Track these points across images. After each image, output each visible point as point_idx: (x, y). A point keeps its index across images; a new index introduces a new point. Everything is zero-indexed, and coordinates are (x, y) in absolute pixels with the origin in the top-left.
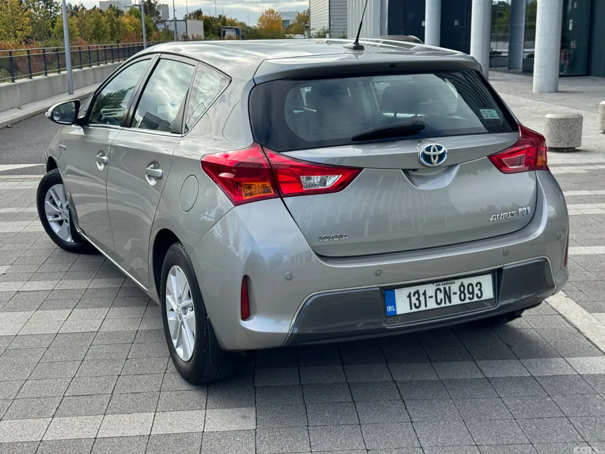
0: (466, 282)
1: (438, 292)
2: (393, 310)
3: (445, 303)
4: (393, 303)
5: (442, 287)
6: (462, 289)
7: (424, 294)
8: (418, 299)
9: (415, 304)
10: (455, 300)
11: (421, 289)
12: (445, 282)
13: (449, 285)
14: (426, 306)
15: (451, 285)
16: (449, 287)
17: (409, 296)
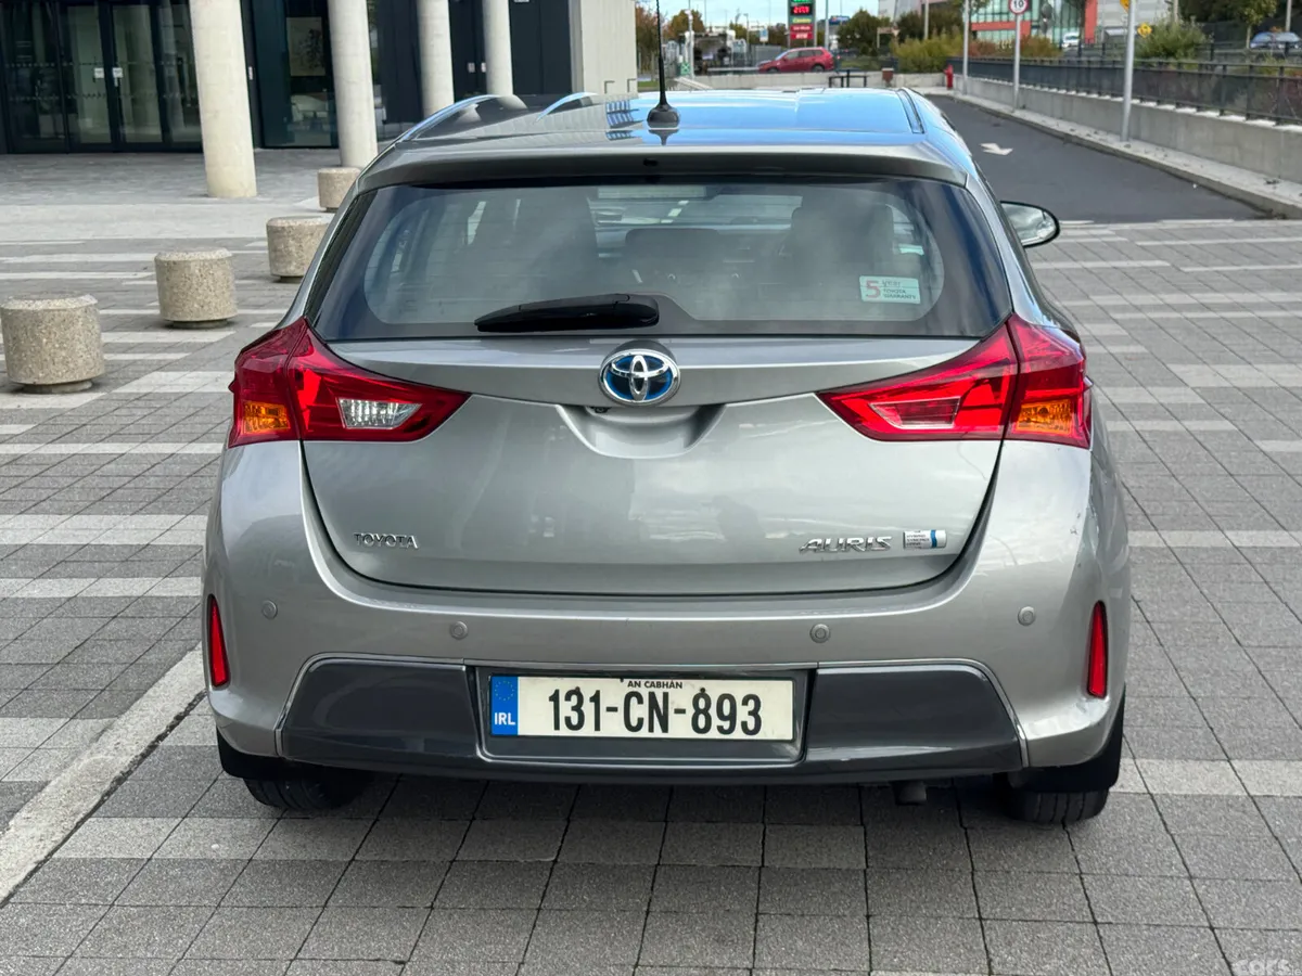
0: (715, 689)
1: (634, 700)
2: (510, 723)
3: (651, 729)
4: (512, 708)
5: (644, 692)
6: (702, 703)
7: (596, 699)
8: (577, 708)
9: (568, 720)
10: (680, 728)
11: (588, 686)
12: (655, 681)
13: (665, 690)
14: (597, 727)
15: (671, 691)
16: (666, 696)
17: (555, 698)
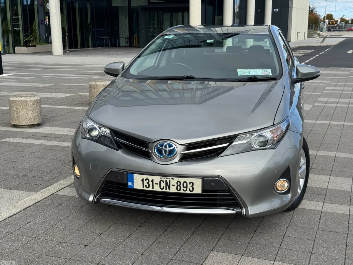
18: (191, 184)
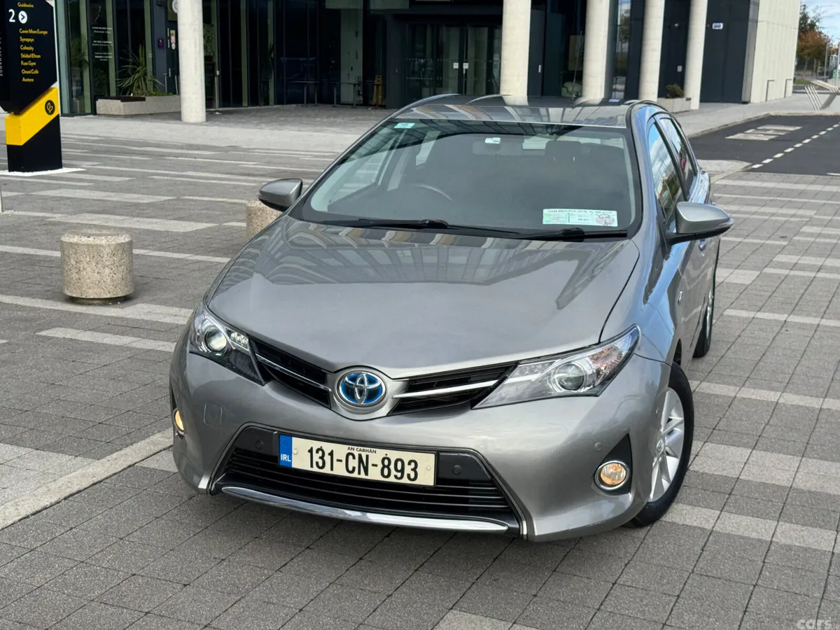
18: (413, 464)
